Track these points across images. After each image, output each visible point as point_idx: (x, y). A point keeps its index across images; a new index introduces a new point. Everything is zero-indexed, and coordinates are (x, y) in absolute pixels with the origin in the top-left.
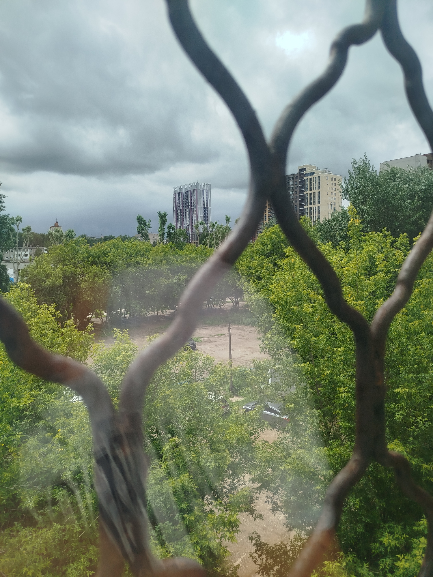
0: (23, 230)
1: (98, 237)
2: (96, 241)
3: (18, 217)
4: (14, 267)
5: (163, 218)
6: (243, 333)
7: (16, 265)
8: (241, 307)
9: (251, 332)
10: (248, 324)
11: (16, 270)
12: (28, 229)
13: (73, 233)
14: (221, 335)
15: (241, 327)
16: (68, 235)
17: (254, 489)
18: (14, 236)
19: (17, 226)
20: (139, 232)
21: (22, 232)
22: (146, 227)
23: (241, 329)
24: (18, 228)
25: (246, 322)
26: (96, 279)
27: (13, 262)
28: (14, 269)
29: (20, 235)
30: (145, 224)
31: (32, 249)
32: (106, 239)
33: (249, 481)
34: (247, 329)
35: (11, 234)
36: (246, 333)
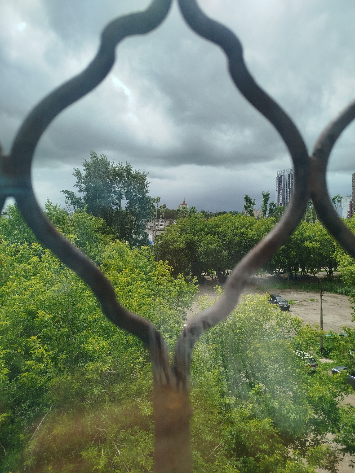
0: (160, 207)
1: (213, 213)
2: (211, 216)
3: (158, 198)
4: (153, 233)
5: (266, 197)
6: (336, 300)
7: (154, 232)
8: (335, 277)
9: (344, 300)
10: (342, 293)
11: (154, 236)
12: (164, 207)
13: (195, 209)
14: (314, 300)
15: (334, 295)
16: (191, 211)
17: (338, 449)
18: (155, 211)
19: (157, 204)
20: (245, 209)
21: (160, 208)
22: (251, 204)
23: (334, 297)
24: (157, 205)
25: (339, 290)
26: (209, 245)
27: (153, 230)
28: (153, 235)
29: (159, 210)
30: (251, 202)
31: (166, 221)
32: (220, 214)
33: (333, 441)
34: (341, 298)
35: (153, 210)
36: (338, 301)
